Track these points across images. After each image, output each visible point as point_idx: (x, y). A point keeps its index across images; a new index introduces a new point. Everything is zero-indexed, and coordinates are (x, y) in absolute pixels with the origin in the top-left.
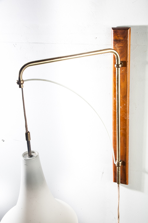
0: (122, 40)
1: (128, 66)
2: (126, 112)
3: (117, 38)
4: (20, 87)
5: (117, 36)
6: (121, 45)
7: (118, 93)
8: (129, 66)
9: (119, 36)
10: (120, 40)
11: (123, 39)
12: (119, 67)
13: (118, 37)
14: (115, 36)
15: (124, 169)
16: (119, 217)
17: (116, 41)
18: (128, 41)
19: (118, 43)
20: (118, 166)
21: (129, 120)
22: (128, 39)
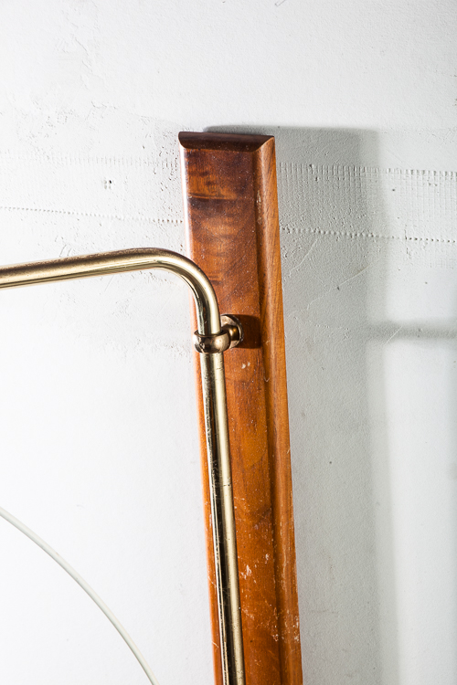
0: (232, 203)
1: (272, 342)
2: (278, 603)
3: (206, 190)
5: (202, 180)
6: (228, 230)
8: (281, 344)
9: (212, 178)
10: (218, 201)
11: (233, 196)
12: (217, 350)
13: (209, 183)
14: (194, 178)
17: (201, 204)
19: (210, 216)
21: (298, 646)
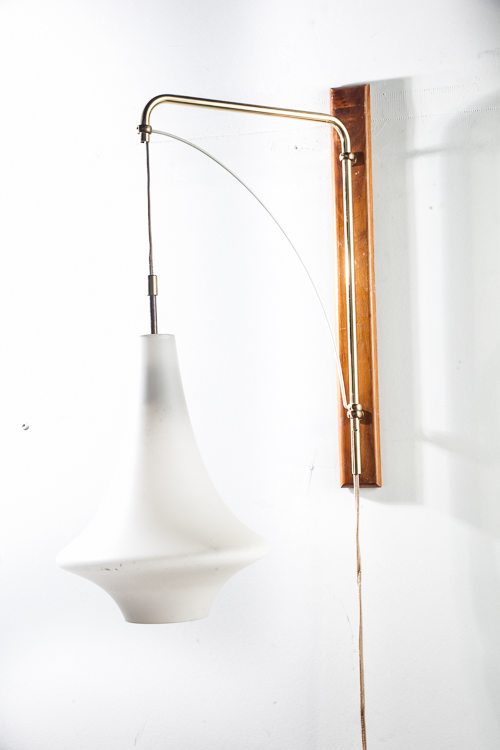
1: (367, 162)
2: (368, 274)
3: (341, 106)
4: (143, 139)
5: (341, 102)
6: (351, 119)
7: (348, 218)
9: (345, 100)
10: (348, 109)
11: (353, 107)
13: (344, 103)
14: (338, 101)
15: (369, 434)
16: (359, 571)
18: (366, 109)
19: (344, 115)
20: (355, 416)
22: (365, 105)
